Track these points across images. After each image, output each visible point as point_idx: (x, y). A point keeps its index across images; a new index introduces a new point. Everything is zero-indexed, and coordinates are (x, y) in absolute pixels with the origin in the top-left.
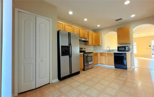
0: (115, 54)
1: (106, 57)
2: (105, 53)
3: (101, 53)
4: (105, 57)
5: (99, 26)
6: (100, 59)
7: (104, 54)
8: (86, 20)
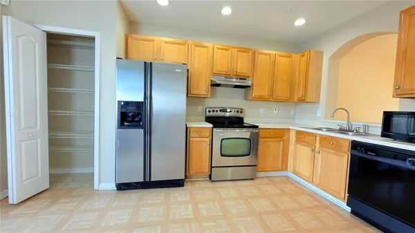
0: (355, 145)
1: (316, 154)
2: (315, 136)
3: (298, 133)
4: (313, 150)
5: (300, 22)
6: (295, 154)
7: (307, 138)
8: (227, 11)
